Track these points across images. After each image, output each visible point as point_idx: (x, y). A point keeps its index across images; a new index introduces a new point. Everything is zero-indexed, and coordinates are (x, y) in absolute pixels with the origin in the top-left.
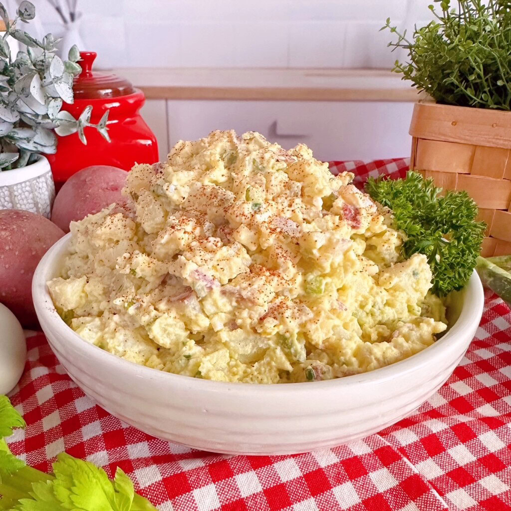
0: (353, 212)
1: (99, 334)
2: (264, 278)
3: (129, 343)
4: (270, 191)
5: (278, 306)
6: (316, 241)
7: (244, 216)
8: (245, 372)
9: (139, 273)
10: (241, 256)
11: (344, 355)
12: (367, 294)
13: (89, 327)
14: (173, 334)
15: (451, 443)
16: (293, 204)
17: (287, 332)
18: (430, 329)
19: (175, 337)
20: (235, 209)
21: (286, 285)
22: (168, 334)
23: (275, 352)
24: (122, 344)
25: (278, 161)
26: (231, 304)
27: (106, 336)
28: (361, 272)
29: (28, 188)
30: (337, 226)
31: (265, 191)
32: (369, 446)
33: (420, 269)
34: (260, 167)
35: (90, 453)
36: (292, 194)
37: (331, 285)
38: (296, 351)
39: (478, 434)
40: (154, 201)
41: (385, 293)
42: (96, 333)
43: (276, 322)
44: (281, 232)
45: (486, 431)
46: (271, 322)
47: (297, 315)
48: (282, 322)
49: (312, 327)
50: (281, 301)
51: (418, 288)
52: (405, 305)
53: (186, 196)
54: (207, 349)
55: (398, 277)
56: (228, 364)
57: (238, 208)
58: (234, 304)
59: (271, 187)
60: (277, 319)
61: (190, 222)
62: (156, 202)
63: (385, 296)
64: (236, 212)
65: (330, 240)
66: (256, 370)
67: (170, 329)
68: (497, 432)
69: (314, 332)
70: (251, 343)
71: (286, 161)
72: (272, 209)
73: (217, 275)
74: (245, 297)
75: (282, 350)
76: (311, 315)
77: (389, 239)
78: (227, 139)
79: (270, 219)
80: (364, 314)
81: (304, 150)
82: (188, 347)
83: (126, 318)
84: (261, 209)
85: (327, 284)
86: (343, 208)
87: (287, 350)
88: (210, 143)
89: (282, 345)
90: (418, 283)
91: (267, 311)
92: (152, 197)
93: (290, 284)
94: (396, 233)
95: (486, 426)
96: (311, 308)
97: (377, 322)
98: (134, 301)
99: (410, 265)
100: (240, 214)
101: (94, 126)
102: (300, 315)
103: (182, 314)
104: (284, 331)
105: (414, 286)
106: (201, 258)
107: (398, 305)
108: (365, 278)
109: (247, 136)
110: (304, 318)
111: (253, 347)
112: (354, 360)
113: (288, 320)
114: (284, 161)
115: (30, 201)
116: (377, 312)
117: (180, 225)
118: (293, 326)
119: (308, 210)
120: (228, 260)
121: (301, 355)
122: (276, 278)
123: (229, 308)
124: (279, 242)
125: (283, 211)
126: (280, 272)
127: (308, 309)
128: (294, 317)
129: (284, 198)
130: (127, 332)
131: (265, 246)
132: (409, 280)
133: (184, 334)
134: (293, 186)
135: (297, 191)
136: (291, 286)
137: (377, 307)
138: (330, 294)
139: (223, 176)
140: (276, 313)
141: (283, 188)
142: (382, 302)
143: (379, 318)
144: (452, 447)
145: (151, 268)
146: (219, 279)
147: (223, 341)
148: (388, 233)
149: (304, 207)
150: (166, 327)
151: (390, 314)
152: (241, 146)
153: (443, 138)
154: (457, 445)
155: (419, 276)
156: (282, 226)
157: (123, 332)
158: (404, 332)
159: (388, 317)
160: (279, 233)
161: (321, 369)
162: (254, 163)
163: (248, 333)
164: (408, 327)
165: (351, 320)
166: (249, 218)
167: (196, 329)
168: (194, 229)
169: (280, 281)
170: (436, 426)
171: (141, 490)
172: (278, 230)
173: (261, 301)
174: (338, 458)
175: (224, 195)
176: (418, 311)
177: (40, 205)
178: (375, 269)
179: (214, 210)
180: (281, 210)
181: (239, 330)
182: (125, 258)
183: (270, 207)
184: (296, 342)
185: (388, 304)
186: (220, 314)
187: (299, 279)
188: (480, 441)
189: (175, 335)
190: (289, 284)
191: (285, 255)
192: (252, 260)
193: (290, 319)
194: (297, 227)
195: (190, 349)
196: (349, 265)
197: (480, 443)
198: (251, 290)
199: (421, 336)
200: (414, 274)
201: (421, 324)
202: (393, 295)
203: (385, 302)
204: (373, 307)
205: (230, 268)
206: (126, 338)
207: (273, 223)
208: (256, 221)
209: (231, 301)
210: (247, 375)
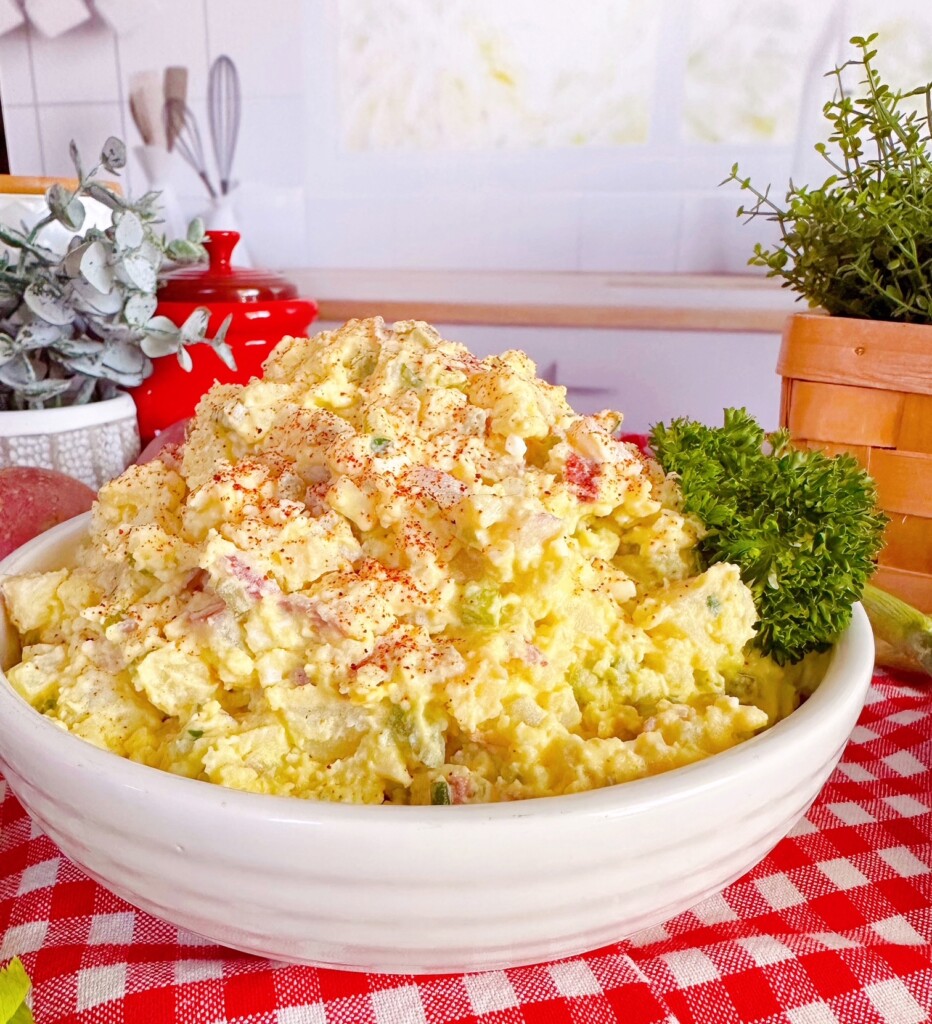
0: (587, 469)
1: (53, 678)
2: (373, 584)
3: (102, 699)
4: (426, 424)
5: (397, 644)
6: (480, 512)
7: (353, 460)
8: (313, 779)
9: (141, 564)
10: (337, 538)
11: (521, 758)
12: (600, 636)
13: (36, 662)
14: (182, 688)
15: (795, 994)
16: (466, 449)
17: (406, 698)
18: (727, 720)
19: (186, 694)
20: (337, 447)
21: (418, 602)
22: (172, 686)
23: (376, 741)
24: (85, 700)
25: (449, 369)
26: (300, 634)
27: (63, 681)
28: (594, 590)
29: (84, 441)
30: (547, 493)
31: (416, 422)
32: (598, 979)
33: (725, 594)
34: (413, 379)
35: (16, 923)
36: (468, 430)
37: (520, 610)
38: (420, 741)
39: (863, 981)
40: (214, 438)
41: (642, 638)
42: (49, 674)
43: (382, 675)
44: (419, 495)
45: (884, 976)
46: (371, 674)
47: (430, 664)
48: (397, 677)
49: (456, 692)
50: (404, 634)
51: (718, 634)
52: (689, 671)
53: (265, 428)
54: (244, 723)
55: (673, 607)
56: (283, 758)
57: (343, 445)
58: (307, 632)
59: (427, 415)
60: (386, 671)
61: (255, 473)
62: (218, 441)
63: (644, 645)
64: (338, 453)
65: (511, 513)
66: (336, 776)
67: (177, 676)
68: (911, 983)
69: (460, 704)
70: (332, 718)
71: (466, 371)
72: (412, 451)
73: (279, 571)
74: (325, 619)
75: (394, 737)
76: (460, 667)
77: (665, 531)
78: (365, 332)
79: (406, 469)
80: (593, 681)
81: (515, 358)
82: (203, 715)
83: (104, 649)
84: (389, 449)
85: (510, 608)
86: (568, 462)
87: (402, 739)
88: (333, 340)
89: (394, 725)
90: (718, 624)
91: (370, 652)
92: (210, 431)
93: (429, 601)
94: (681, 521)
95: (884, 965)
96: (463, 653)
97: (621, 700)
98: (124, 616)
99: (701, 583)
100: (345, 457)
101: (206, 341)
102: (436, 664)
103: (204, 646)
104: (400, 698)
105: (711, 629)
106: (250, 534)
107: (670, 668)
108: (601, 603)
109: (400, 327)
110: (444, 672)
111: (337, 726)
112: (539, 771)
113: (406, 674)
114: (463, 371)
115: (86, 463)
116: (621, 679)
117: (233, 475)
118: (420, 687)
119: (495, 462)
120: (303, 542)
121: (428, 751)
122: (398, 587)
123: (294, 640)
124: (414, 515)
125: (434, 456)
126: (410, 575)
127: (456, 653)
128: (423, 670)
129: (450, 437)
130: (102, 676)
131: (386, 521)
132: (697, 616)
133: (205, 689)
134: (470, 415)
135: (477, 425)
136: (428, 605)
137: (622, 667)
138: (512, 628)
139: (342, 394)
140: (387, 656)
141: (452, 419)
142: (636, 657)
143: (627, 691)
144: (798, 1005)
145: (163, 554)
146: (282, 579)
147: (275, 707)
148: (662, 520)
149: (489, 456)
150: (168, 670)
151: (651, 683)
152: (389, 344)
153: (838, 378)
154: (810, 1002)
155: (721, 610)
156: (427, 484)
157: (93, 675)
158: (667, 721)
159: (648, 692)
160: (415, 497)
161: (467, 787)
162: (402, 371)
163: (325, 693)
164: (680, 713)
165: (557, 689)
166: (361, 465)
167: (229, 680)
168: (262, 485)
169: (408, 593)
170: (766, 952)
171: (76, 1015)
172: (416, 490)
173: (355, 629)
174: (518, 997)
175: (330, 424)
176: (718, 685)
177: (104, 473)
178: (628, 589)
179: (308, 451)
180: (432, 454)
181: (308, 688)
182: (121, 532)
183: (409, 446)
184: (422, 722)
185: (647, 662)
186: (276, 651)
187: (449, 592)
188: (868, 1000)
189: (187, 689)
190: (425, 601)
191: (423, 541)
192: (364, 551)
193: (413, 671)
194: (462, 489)
195: (209, 719)
196: (548, 568)
197: (867, 1004)
198: (339, 604)
199: (706, 734)
200: (710, 604)
201: (709, 708)
202: (660, 645)
203: (641, 658)
204: (612, 665)
205: (307, 559)
206: (97, 687)
207: (409, 477)
208: (373, 471)
209: (301, 627)
210: (316, 786)
